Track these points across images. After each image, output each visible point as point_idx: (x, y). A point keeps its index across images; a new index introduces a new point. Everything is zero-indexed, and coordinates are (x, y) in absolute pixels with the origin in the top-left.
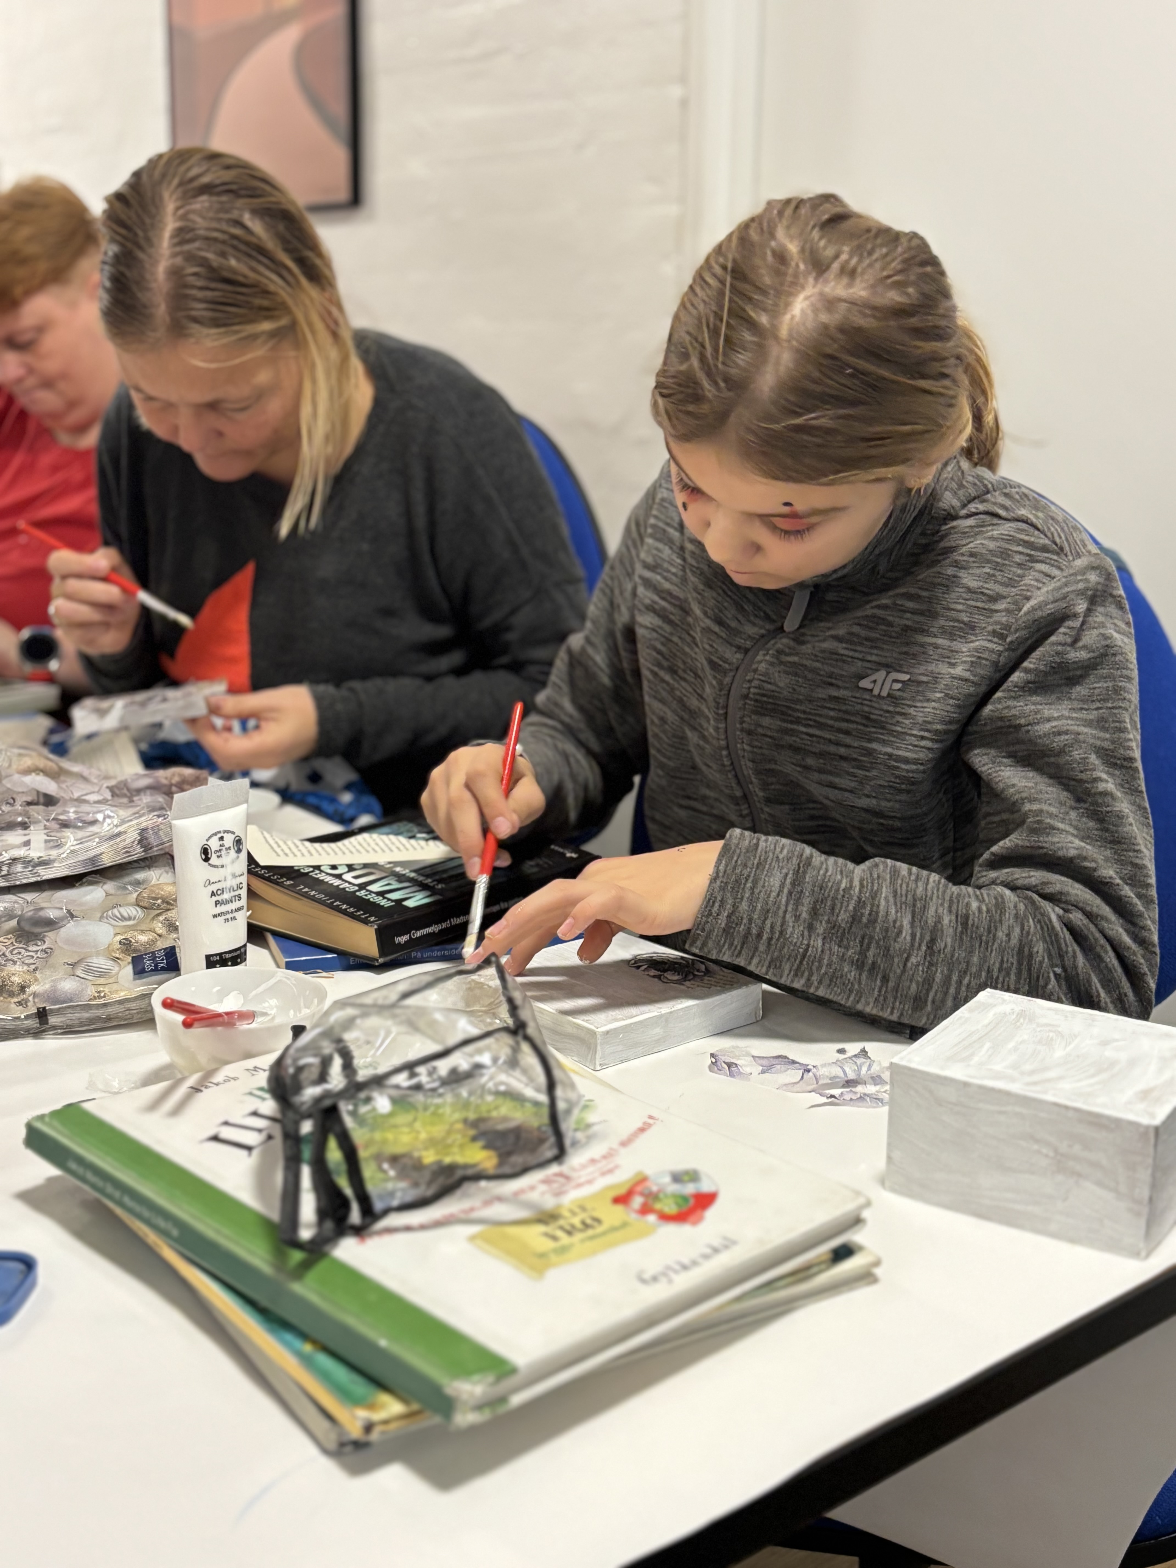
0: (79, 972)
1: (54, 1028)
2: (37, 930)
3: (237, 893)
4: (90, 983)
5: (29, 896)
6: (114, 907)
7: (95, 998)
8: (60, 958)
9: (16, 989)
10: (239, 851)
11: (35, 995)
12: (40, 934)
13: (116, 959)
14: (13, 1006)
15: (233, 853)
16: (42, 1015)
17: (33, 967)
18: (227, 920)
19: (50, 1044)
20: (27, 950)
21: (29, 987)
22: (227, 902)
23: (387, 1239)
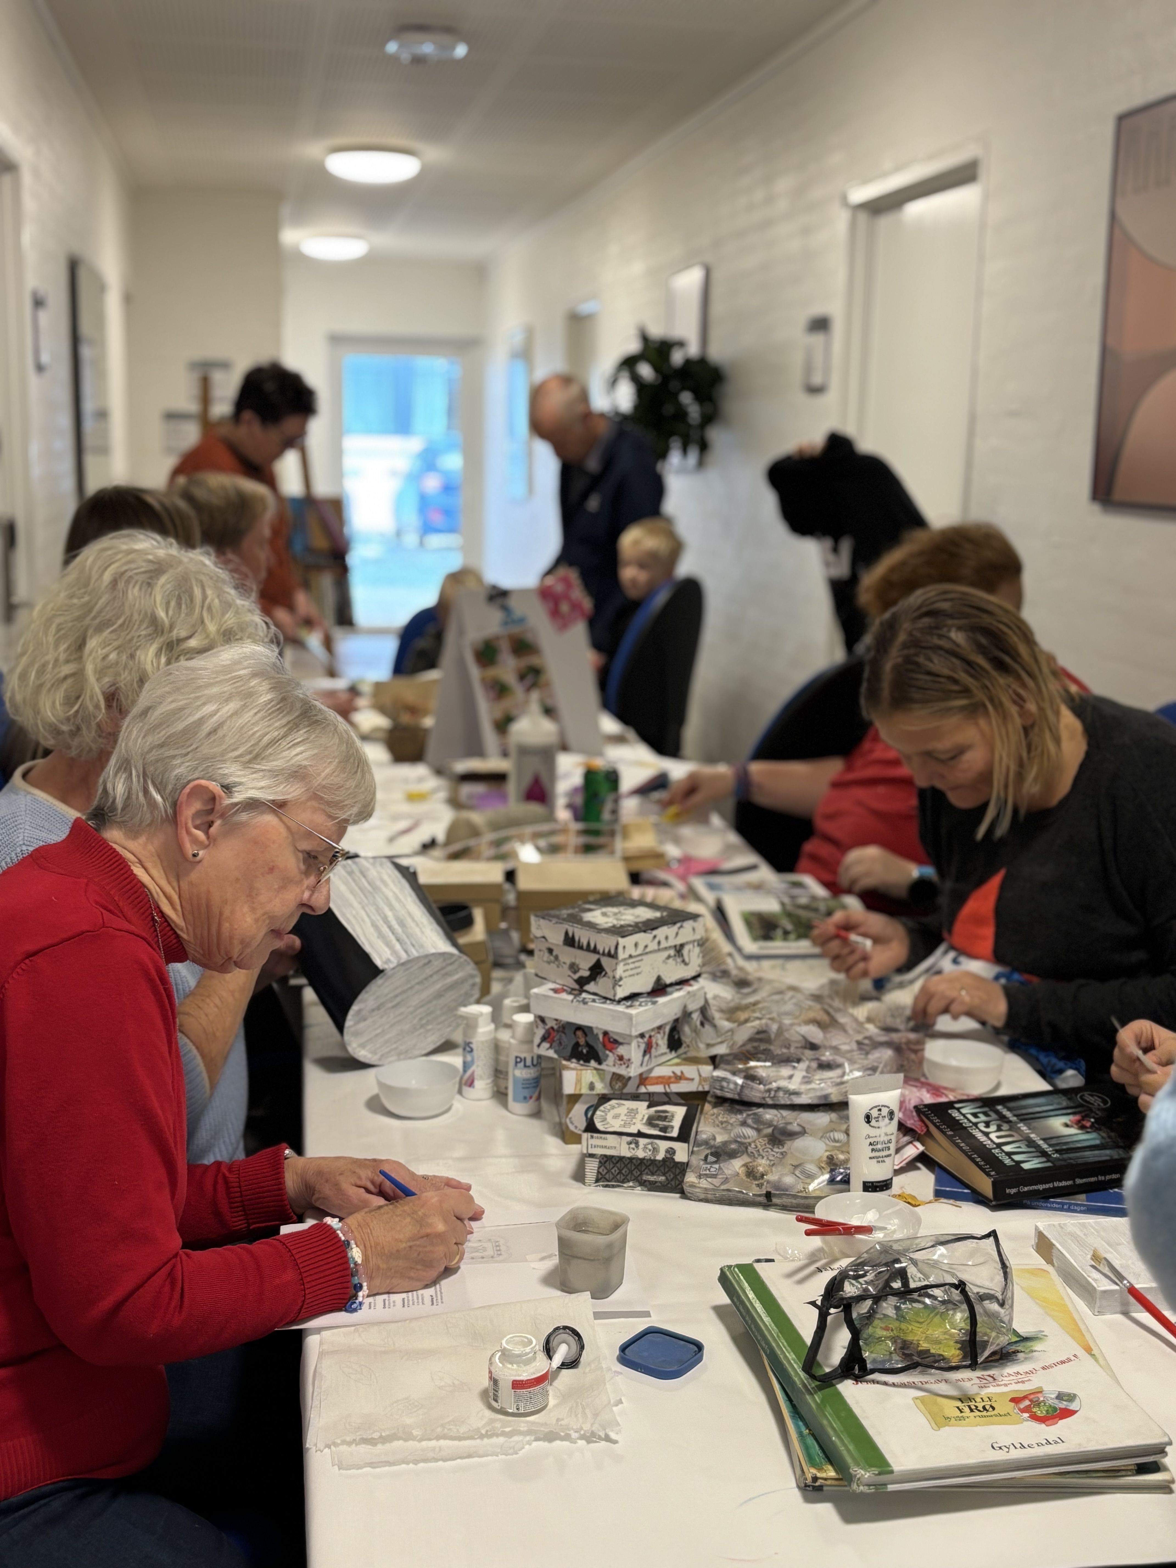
0: (797, 1172)
1: (776, 1205)
2: (782, 1138)
3: (887, 1145)
4: (801, 1181)
5: (785, 1113)
6: (832, 1131)
7: (801, 1191)
8: (789, 1160)
9: (758, 1175)
10: (891, 1119)
11: (768, 1182)
12: (783, 1140)
13: (821, 1168)
14: (754, 1186)
15: (887, 1120)
16: (768, 1195)
17: (772, 1162)
18: (879, 1162)
19: (772, 1215)
20: (772, 1150)
21: (766, 1175)
22: (879, 1150)
23: (871, 1386)
